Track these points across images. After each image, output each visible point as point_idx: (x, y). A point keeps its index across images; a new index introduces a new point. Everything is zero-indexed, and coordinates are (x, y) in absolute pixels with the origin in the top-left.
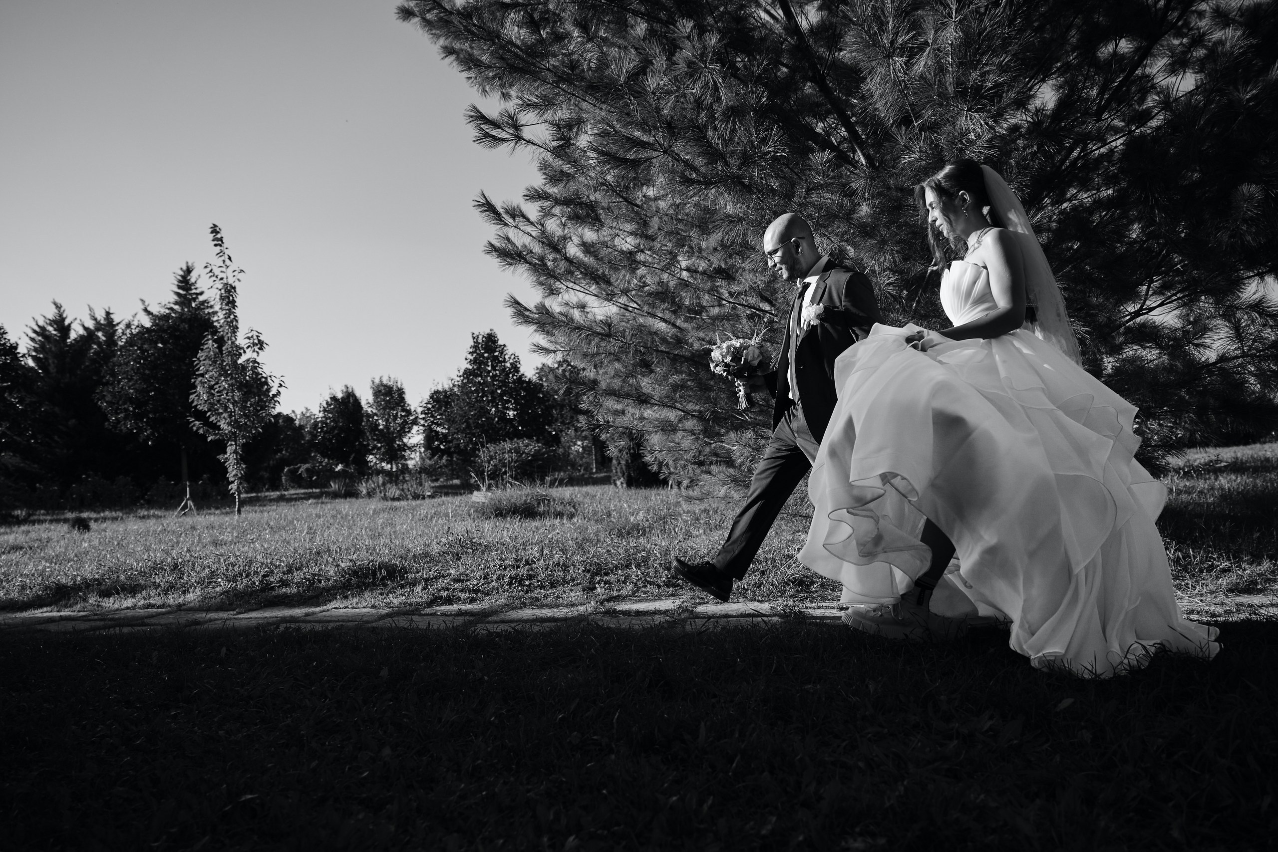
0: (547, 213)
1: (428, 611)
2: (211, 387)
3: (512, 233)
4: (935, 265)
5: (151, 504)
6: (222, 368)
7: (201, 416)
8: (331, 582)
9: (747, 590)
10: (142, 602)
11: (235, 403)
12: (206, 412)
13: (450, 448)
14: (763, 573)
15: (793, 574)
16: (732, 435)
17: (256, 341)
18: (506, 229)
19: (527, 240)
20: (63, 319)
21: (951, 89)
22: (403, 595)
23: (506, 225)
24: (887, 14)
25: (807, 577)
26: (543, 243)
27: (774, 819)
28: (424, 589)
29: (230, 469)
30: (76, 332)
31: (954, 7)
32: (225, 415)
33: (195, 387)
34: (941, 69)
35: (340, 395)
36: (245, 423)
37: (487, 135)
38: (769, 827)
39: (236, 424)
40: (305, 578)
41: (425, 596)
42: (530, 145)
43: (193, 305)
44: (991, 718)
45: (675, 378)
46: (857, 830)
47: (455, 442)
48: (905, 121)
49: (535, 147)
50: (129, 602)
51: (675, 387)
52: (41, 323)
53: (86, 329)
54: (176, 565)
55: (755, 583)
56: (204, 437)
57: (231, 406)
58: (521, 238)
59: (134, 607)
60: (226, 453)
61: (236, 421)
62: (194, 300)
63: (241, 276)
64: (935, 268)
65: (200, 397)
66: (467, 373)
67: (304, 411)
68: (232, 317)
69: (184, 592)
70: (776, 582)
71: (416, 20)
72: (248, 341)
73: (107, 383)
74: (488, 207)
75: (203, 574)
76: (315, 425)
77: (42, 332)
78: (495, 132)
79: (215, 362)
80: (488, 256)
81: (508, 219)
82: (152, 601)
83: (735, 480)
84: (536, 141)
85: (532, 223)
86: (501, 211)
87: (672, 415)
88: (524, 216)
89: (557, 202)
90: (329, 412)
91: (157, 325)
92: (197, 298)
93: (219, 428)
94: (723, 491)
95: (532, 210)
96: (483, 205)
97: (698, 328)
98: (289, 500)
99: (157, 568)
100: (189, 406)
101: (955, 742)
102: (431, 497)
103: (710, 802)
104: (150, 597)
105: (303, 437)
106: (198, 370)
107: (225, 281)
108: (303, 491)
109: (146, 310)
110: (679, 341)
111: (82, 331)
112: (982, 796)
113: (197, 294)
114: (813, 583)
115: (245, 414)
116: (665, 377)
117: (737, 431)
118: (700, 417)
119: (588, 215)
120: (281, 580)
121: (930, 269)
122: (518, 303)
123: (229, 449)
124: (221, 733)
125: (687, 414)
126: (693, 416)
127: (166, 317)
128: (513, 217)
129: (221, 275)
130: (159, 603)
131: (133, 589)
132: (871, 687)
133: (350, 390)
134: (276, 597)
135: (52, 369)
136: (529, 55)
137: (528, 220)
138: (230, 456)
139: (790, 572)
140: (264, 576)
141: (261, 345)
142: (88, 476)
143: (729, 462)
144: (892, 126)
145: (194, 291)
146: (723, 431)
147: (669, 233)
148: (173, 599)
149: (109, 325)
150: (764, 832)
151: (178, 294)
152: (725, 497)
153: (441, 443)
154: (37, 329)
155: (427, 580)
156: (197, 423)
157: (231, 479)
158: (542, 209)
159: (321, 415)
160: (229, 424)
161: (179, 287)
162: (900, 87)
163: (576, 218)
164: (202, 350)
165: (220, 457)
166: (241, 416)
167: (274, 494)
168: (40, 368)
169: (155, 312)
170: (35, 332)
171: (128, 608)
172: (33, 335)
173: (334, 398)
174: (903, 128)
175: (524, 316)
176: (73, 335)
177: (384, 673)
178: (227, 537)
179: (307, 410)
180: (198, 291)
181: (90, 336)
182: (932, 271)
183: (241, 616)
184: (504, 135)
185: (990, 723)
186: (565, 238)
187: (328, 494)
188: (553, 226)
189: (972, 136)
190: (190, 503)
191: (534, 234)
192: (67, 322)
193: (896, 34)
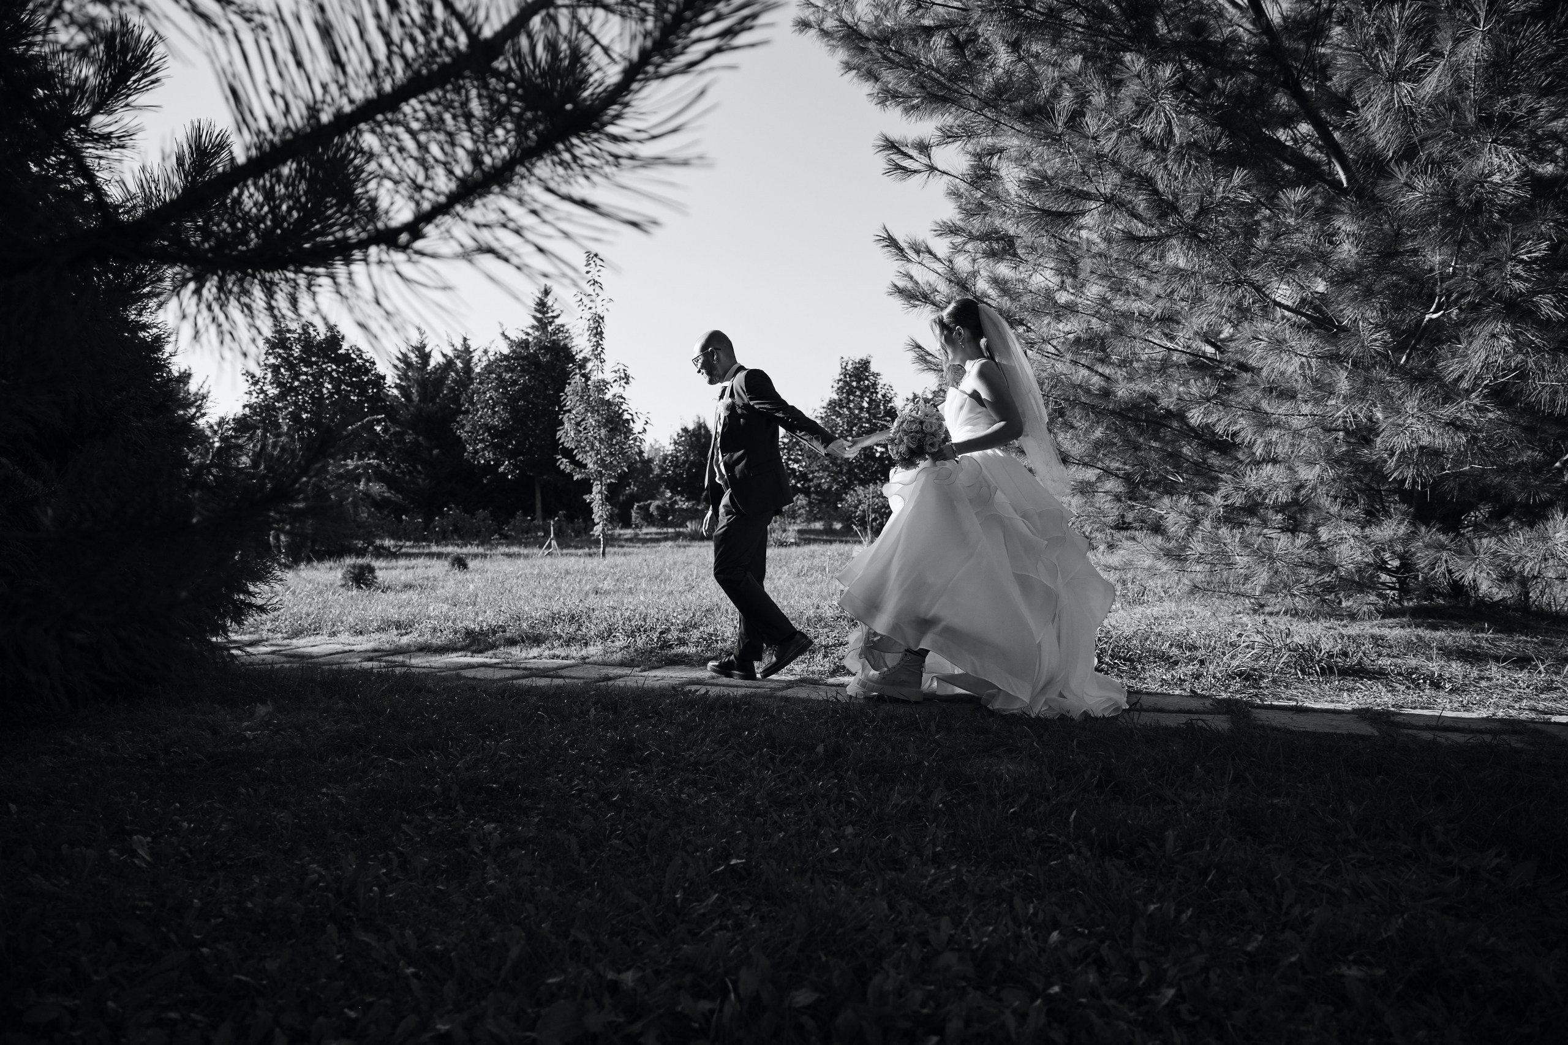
0: (957, 249)
1: (831, 680)
2: (578, 424)
3: (915, 270)
4: (1434, 313)
5: (509, 540)
6: (588, 403)
7: (568, 453)
8: (729, 643)
9: (1184, 681)
10: (547, 653)
11: (601, 441)
12: (573, 450)
13: (809, 487)
14: (1202, 662)
15: (1238, 666)
16: (1166, 500)
17: (623, 375)
18: (910, 265)
19: (932, 278)
20: (424, 346)
21: (1471, 118)
22: (804, 662)
23: (909, 261)
24: (1393, 31)
25: (1255, 670)
26: (950, 281)
27: (1260, 937)
28: (825, 656)
29: (595, 510)
30: (436, 360)
31: (1482, 14)
32: (593, 453)
33: (562, 424)
34: (1460, 86)
35: (691, 427)
36: (611, 462)
37: (898, 167)
38: (1255, 944)
39: (602, 463)
40: (702, 637)
41: (827, 665)
42: (945, 176)
43: (550, 329)
44: (1498, 855)
45: (1098, 433)
46: (1351, 958)
47: (816, 481)
48: (1408, 152)
49: (949, 178)
50: (535, 651)
51: (1098, 445)
52: (404, 350)
53: (445, 356)
54: (573, 617)
55: (1193, 674)
56: (570, 475)
57: (597, 444)
58: (926, 275)
59: (540, 656)
60: (591, 493)
61: (602, 459)
62: (551, 323)
63: (609, 305)
64: (1435, 316)
65: (567, 435)
66: (832, 405)
67: (653, 443)
68: (599, 349)
69: (586, 644)
70: (1218, 675)
71: (812, 32)
72: (614, 374)
73: (467, 412)
74: (892, 242)
75: (601, 628)
76: (665, 457)
77: (405, 359)
78: (906, 163)
79: (582, 397)
80: (891, 297)
81: (912, 255)
82: (557, 652)
83: (1168, 554)
84: (953, 173)
85: (939, 260)
86: (903, 245)
87: (1091, 474)
88: (930, 252)
89: (972, 238)
90: (679, 444)
91: (514, 352)
92: (553, 322)
93: (585, 466)
94: (1148, 562)
95: (942, 246)
96: (884, 239)
97: (1130, 379)
98: (645, 541)
99: (555, 618)
100: (555, 443)
101: (1457, 878)
102: (797, 544)
103: (1189, 913)
104: (553, 647)
105: (651, 470)
106: (565, 405)
107: (593, 311)
108: (654, 530)
109: (503, 334)
110: (1106, 393)
111: (441, 360)
112: (1492, 939)
113: (554, 317)
114: (1262, 677)
115: (611, 453)
116: (1087, 432)
117: (1172, 495)
118: (1127, 478)
119: (1004, 251)
120: (679, 639)
121: (1427, 317)
122: (919, 347)
123: (595, 489)
124: (683, 796)
125: (1108, 472)
126: (1117, 476)
127: (525, 344)
128: (918, 252)
129: (590, 305)
130: (563, 654)
131: (537, 640)
132: (1352, 809)
133: (702, 421)
134: (675, 655)
135: (416, 398)
136: (950, 80)
137: (935, 257)
138: (596, 497)
139: (1235, 663)
140: (661, 633)
141: (627, 378)
142: (450, 509)
143: (1157, 528)
144: (1391, 159)
145: (550, 314)
146: (1153, 494)
147: (1103, 277)
148: (575, 652)
149: (466, 353)
150: (1249, 948)
151: (535, 317)
152: (1149, 569)
153: (799, 482)
154: (400, 356)
155: (826, 647)
156: (565, 460)
157: (597, 520)
158: (954, 246)
159: (672, 447)
160: (595, 463)
161: (536, 310)
162: (1406, 115)
163: (991, 254)
164: (569, 384)
165: (585, 497)
166: (606, 455)
167: (629, 532)
168: (403, 396)
169: (513, 338)
170: (398, 359)
171: (535, 658)
172: (397, 362)
173: (685, 430)
174: (1405, 163)
175: (926, 361)
176: (432, 363)
177: (820, 748)
178: (606, 585)
179: (656, 441)
180: (555, 314)
181: (449, 364)
182: (1431, 320)
183: (645, 674)
184: (914, 165)
185: (1498, 860)
186: (974, 274)
187: (685, 536)
188: (963, 263)
189: (1496, 178)
190: (554, 543)
191: (939, 271)
192: (427, 350)
193: (1403, 53)
